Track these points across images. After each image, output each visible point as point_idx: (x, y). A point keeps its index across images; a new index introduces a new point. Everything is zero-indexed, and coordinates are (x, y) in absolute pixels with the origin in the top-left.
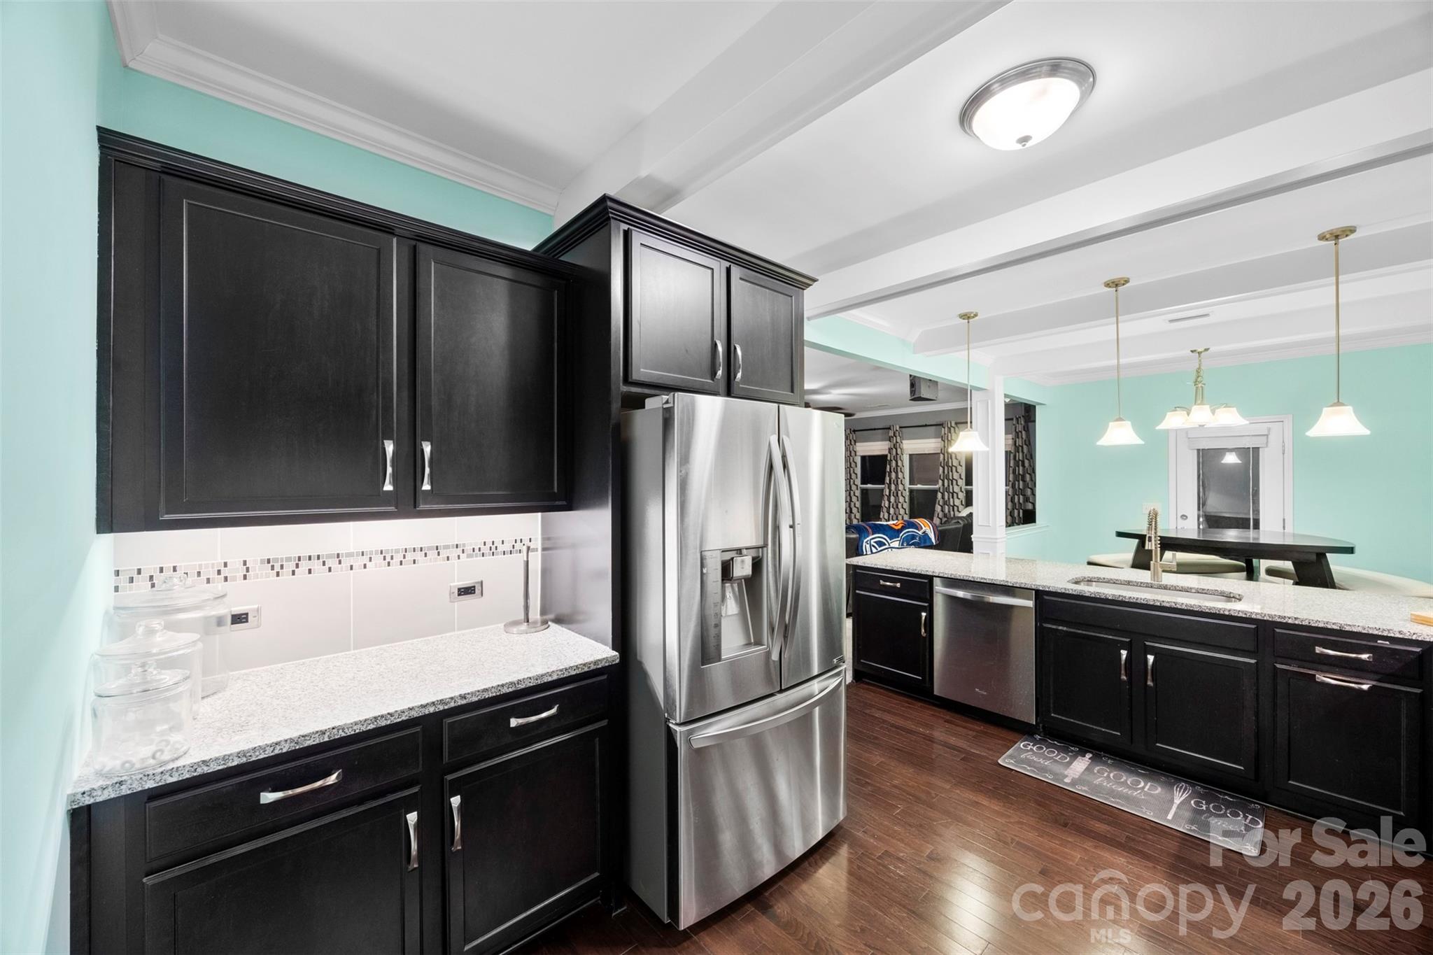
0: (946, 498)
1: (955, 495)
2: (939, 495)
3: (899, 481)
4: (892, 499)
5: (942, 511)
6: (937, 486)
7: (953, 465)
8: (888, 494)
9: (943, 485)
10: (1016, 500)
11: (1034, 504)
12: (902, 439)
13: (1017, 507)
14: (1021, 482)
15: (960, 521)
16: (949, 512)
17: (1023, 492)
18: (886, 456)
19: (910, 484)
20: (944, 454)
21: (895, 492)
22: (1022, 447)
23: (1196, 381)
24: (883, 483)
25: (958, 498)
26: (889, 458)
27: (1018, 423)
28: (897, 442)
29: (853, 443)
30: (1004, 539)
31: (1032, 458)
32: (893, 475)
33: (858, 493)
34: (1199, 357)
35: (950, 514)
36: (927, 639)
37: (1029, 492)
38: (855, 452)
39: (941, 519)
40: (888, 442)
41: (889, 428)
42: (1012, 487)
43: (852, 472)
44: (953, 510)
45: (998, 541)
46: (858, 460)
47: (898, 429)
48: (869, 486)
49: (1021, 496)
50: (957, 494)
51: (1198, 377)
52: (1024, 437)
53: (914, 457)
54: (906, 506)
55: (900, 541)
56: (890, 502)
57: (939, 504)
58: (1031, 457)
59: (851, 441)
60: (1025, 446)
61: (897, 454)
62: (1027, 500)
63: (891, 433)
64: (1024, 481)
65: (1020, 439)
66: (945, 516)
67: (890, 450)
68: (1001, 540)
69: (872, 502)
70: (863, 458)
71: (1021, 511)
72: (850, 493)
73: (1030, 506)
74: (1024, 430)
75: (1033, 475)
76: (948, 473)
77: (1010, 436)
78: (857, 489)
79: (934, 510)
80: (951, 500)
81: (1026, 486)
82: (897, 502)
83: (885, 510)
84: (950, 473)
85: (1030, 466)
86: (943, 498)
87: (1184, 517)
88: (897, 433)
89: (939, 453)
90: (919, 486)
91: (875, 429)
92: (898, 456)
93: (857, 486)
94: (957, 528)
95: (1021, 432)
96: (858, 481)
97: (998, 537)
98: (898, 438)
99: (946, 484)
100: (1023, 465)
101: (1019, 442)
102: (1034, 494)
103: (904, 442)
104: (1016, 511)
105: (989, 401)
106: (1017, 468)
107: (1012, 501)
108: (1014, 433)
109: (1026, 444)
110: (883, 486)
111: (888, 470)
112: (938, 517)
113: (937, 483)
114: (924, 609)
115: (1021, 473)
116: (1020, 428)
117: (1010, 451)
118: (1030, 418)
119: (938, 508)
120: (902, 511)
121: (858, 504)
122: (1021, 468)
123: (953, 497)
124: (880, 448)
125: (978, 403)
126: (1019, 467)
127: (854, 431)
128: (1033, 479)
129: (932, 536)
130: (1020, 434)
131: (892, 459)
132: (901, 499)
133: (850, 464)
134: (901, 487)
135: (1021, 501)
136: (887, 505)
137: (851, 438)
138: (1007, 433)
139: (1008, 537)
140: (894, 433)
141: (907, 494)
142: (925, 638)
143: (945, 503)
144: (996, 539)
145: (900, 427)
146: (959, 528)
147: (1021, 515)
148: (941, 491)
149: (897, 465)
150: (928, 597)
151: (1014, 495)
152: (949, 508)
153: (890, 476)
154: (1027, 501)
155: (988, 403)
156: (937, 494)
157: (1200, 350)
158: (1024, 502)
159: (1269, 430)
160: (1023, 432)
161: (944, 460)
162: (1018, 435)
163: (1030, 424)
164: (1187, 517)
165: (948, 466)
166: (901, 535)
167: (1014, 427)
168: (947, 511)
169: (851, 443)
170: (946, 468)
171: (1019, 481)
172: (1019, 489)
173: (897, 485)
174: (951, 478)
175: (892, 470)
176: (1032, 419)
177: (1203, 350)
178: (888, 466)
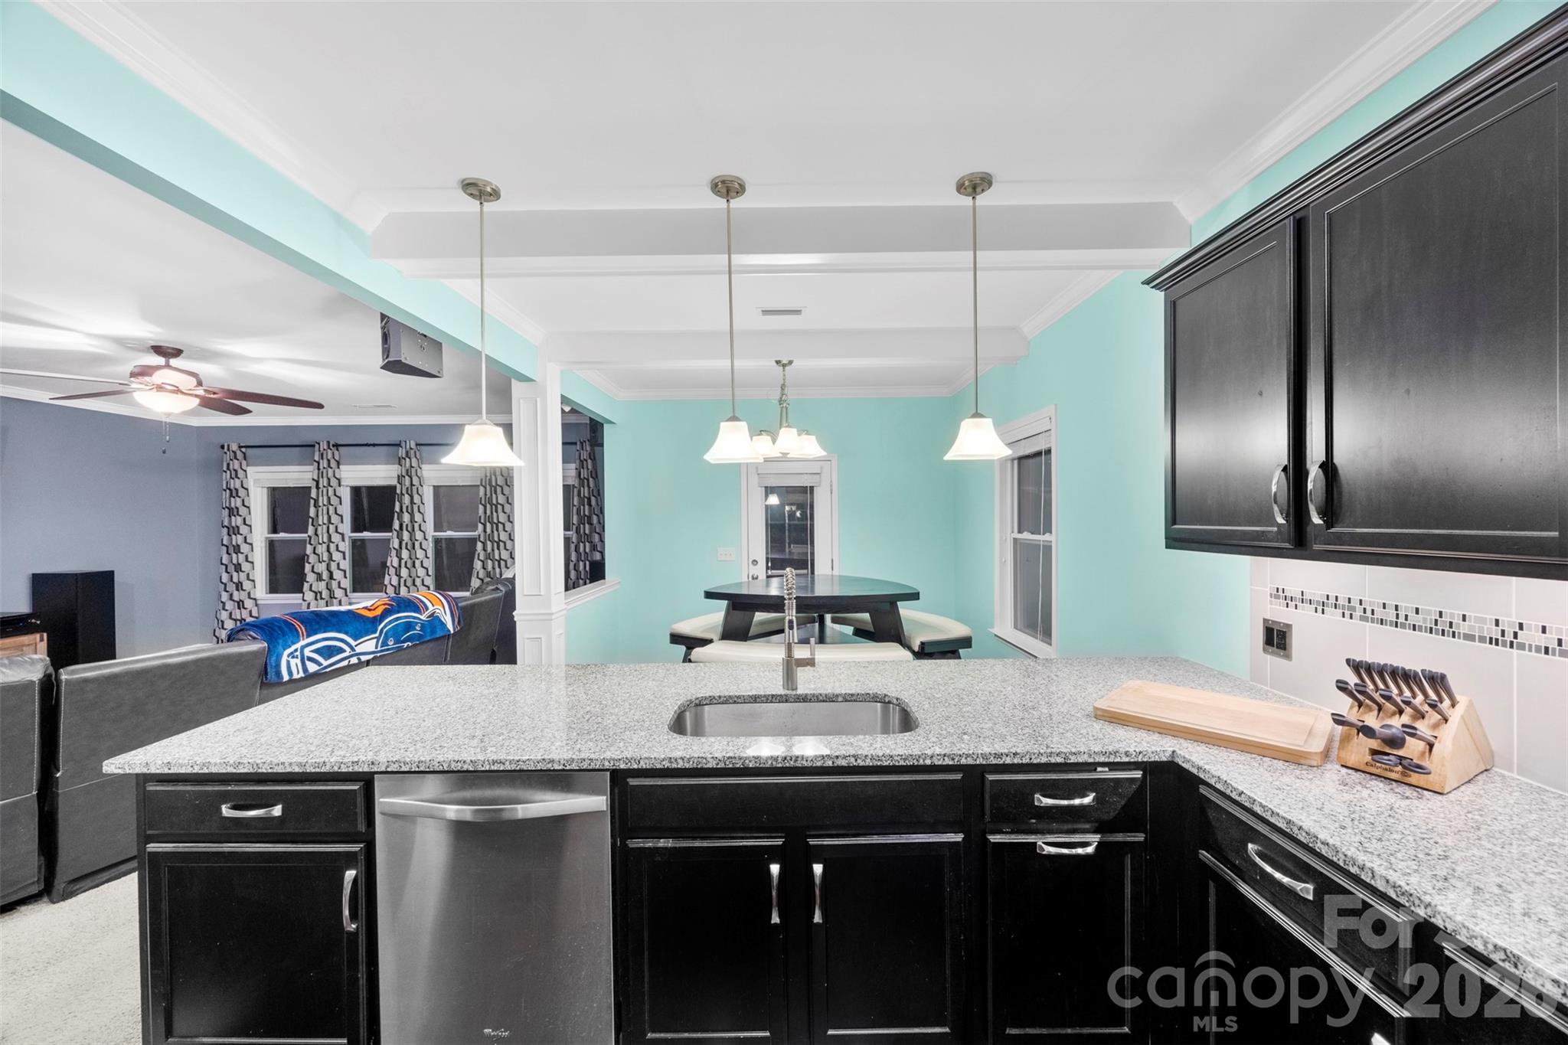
0: (489, 549)
1: (502, 544)
2: (479, 546)
3: (416, 526)
4: (405, 554)
5: (484, 568)
6: (476, 533)
7: (498, 503)
8: (397, 546)
9: (485, 531)
10: (581, 550)
11: (602, 553)
12: (420, 461)
13: (583, 559)
14: (587, 526)
15: (500, 586)
16: (494, 568)
17: (588, 538)
18: (395, 487)
19: (435, 531)
20: (485, 488)
21: (410, 543)
22: (588, 480)
23: (781, 400)
24: (389, 529)
25: (506, 549)
26: (398, 491)
27: (583, 449)
28: (412, 467)
29: (333, 464)
30: (565, 612)
31: (599, 495)
32: (406, 517)
33: (346, 546)
34: (784, 371)
35: (495, 573)
36: (362, 938)
37: (596, 538)
38: (339, 480)
39: (482, 580)
40: (396, 467)
41: (399, 445)
42: (577, 532)
43: (332, 511)
44: (500, 567)
45: (553, 617)
46: (346, 495)
47: (413, 446)
48: (366, 534)
49: (587, 543)
50: (505, 543)
51: (783, 395)
52: (590, 467)
53: (442, 490)
54: (429, 564)
55: (378, 638)
56: (400, 559)
57: (479, 559)
58: (599, 493)
59: (329, 461)
60: (591, 479)
61: (412, 485)
62: (594, 548)
63: (402, 452)
64: (590, 524)
65: (585, 470)
66: (488, 574)
67: (400, 478)
68: (557, 615)
69: (373, 559)
70: (356, 491)
71: (587, 563)
72: (328, 547)
73: (597, 556)
74: (590, 458)
75: (601, 516)
76: (492, 513)
77: (573, 466)
78: (343, 540)
79: (472, 568)
80: (496, 552)
81: (593, 530)
82: (413, 558)
83: (392, 571)
84: (495, 514)
85: (598, 504)
86: (485, 549)
87: (755, 562)
88: (412, 452)
89: (478, 486)
90: (450, 534)
91: (374, 445)
92: (414, 488)
93: (343, 535)
94: (493, 599)
95: (586, 461)
96: (346, 527)
97: (554, 611)
98: (414, 460)
99: (489, 530)
100: (590, 505)
101: (584, 474)
102: (602, 541)
103: (424, 467)
104: (581, 563)
105: (538, 400)
106: (582, 507)
107: (576, 551)
108: (578, 461)
109: (592, 477)
110: (390, 534)
111: (397, 508)
112: (478, 577)
113: (475, 528)
114: (349, 860)
115: (587, 513)
116: (585, 455)
117: (573, 485)
118: (597, 441)
119: (478, 565)
120: (421, 572)
121: (346, 564)
122: (587, 507)
123: (498, 549)
124: (383, 474)
125: (521, 401)
126: (584, 506)
127: (337, 446)
128: (602, 522)
129: (448, 620)
130: (585, 462)
131: (404, 492)
132: (420, 554)
133: (329, 498)
134: (419, 535)
135: (587, 550)
136: (396, 564)
137: (330, 456)
138: (566, 460)
139: (569, 607)
140: (407, 452)
141: (430, 546)
142: (354, 935)
143: (488, 557)
144: (552, 614)
145: (417, 445)
146: (499, 598)
147: (588, 568)
148: (482, 539)
149: (412, 502)
150: (362, 827)
151: (579, 543)
152: (493, 564)
153: (400, 518)
154: (594, 550)
155: (536, 401)
156: (475, 545)
157: (785, 362)
158: (591, 551)
159: (822, 468)
160: (589, 461)
161: (486, 495)
162: (583, 465)
163: (596, 448)
164: (757, 562)
165: (491, 505)
166: (380, 628)
167: (577, 453)
168: (490, 568)
169: (329, 466)
170: (488, 506)
171: (584, 524)
172: (585, 534)
173: (412, 533)
174: (495, 521)
175: (404, 509)
176: (599, 442)
177: (787, 362)
178: (397, 504)
